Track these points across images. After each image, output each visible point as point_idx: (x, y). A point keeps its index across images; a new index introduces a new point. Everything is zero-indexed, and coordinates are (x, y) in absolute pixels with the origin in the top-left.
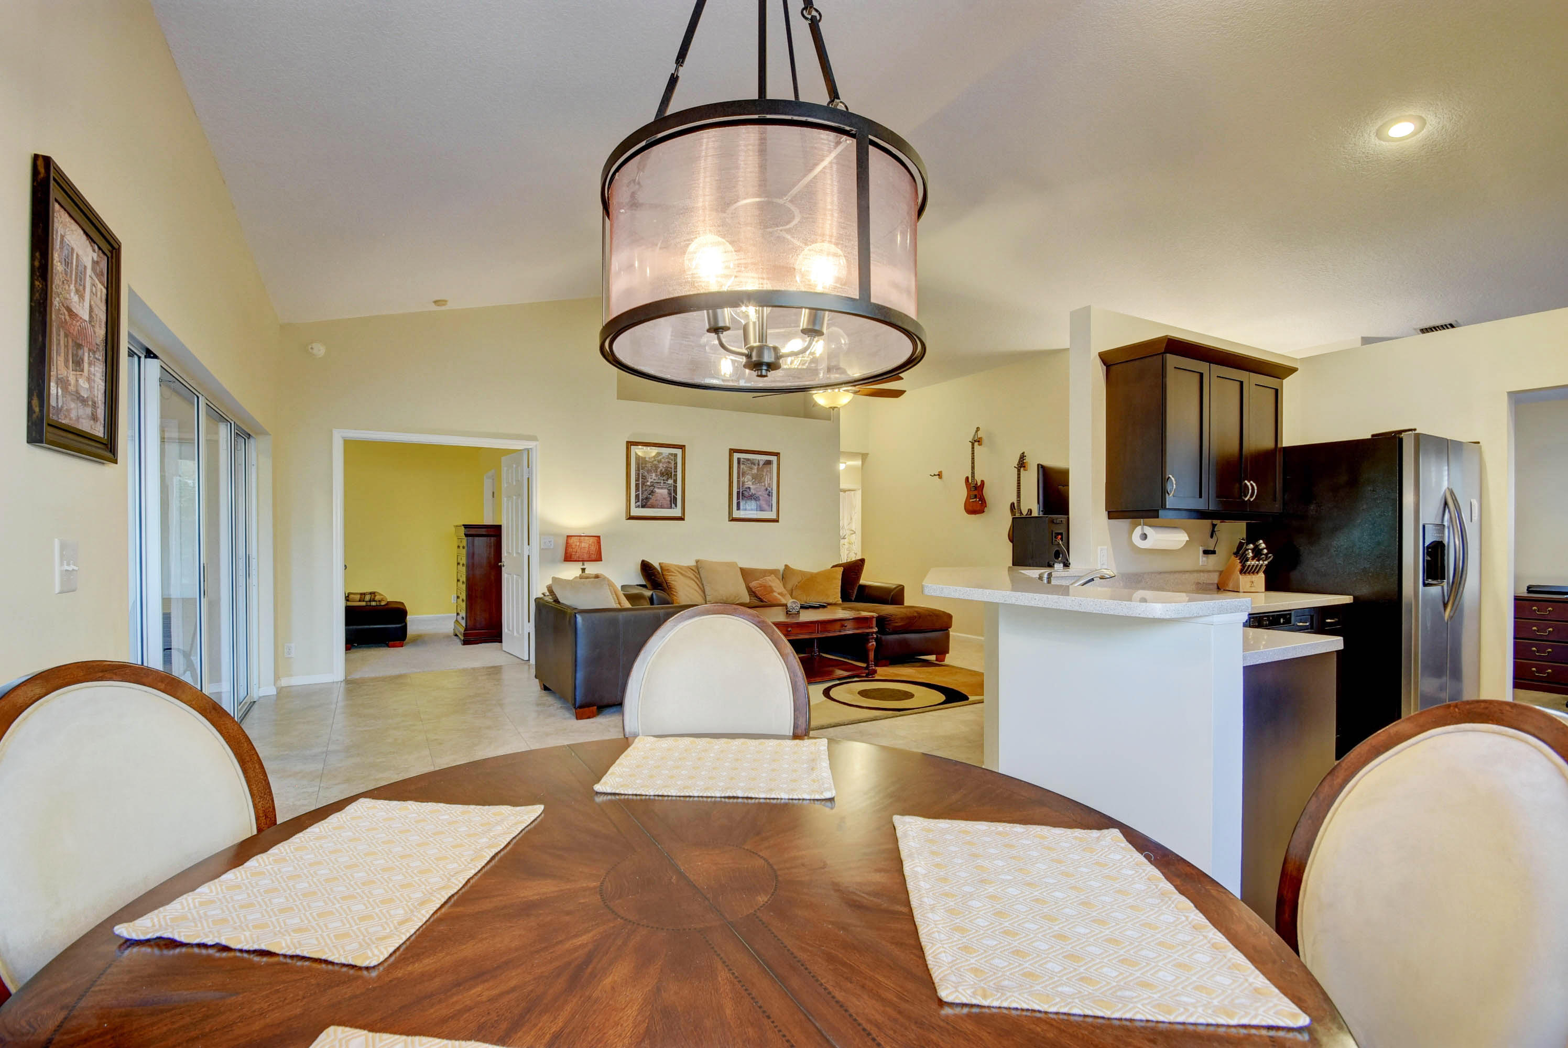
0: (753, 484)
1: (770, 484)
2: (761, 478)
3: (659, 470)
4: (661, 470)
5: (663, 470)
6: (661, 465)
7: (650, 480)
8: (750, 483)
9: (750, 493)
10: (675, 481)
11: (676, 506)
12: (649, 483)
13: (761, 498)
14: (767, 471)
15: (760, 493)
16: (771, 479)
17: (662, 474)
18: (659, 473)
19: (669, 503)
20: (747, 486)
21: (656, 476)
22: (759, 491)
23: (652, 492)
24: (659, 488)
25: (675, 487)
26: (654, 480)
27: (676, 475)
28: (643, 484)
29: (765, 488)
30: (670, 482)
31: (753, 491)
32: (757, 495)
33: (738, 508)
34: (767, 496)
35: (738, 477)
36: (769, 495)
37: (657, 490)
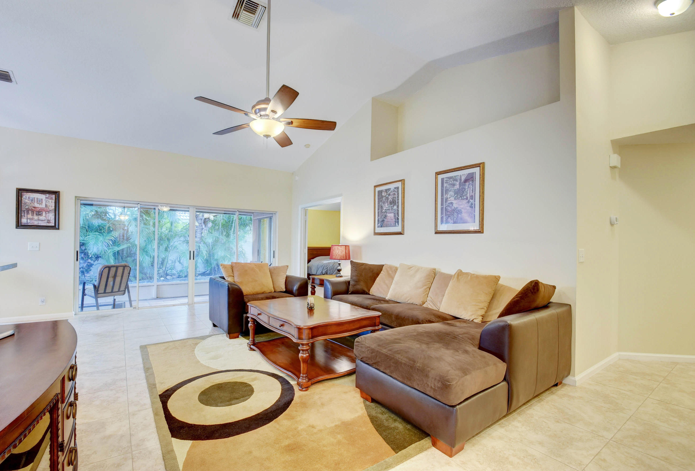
0: (455, 199)
1: (472, 196)
2: (463, 192)
3: (389, 201)
4: (390, 200)
5: (391, 200)
6: (390, 197)
7: (385, 208)
8: (452, 198)
9: (453, 208)
10: (398, 207)
11: (398, 224)
12: (384, 211)
13: (463, 210)
14: (469, 184)
15: (462, 206)
16: (474, 190)
17: (391, 203)
18: (389, 203)
19: (395, 223)
20: (449, 202)
21: (388, 205)
22: (461, 205)
23: (386, 216)
24: (389, 213)
25: (398, 210)
26: (387, 208)
27: (398, 202)
28: (381, 212)
29: (467, 201)
30: (395, 207)
31: (455, 206)
32: (459, 208)
33: (442, 222)
34: (469, 208)
35: (442, 195)
36: (471, 207)
37: (388, 215)
